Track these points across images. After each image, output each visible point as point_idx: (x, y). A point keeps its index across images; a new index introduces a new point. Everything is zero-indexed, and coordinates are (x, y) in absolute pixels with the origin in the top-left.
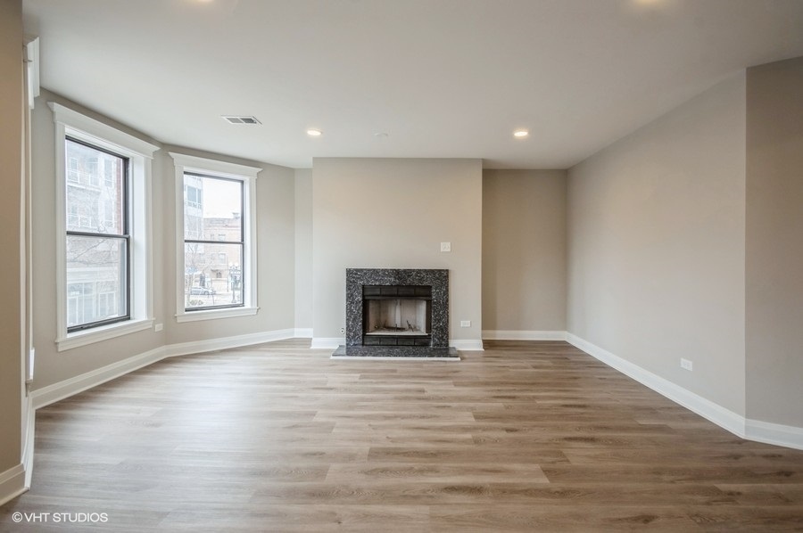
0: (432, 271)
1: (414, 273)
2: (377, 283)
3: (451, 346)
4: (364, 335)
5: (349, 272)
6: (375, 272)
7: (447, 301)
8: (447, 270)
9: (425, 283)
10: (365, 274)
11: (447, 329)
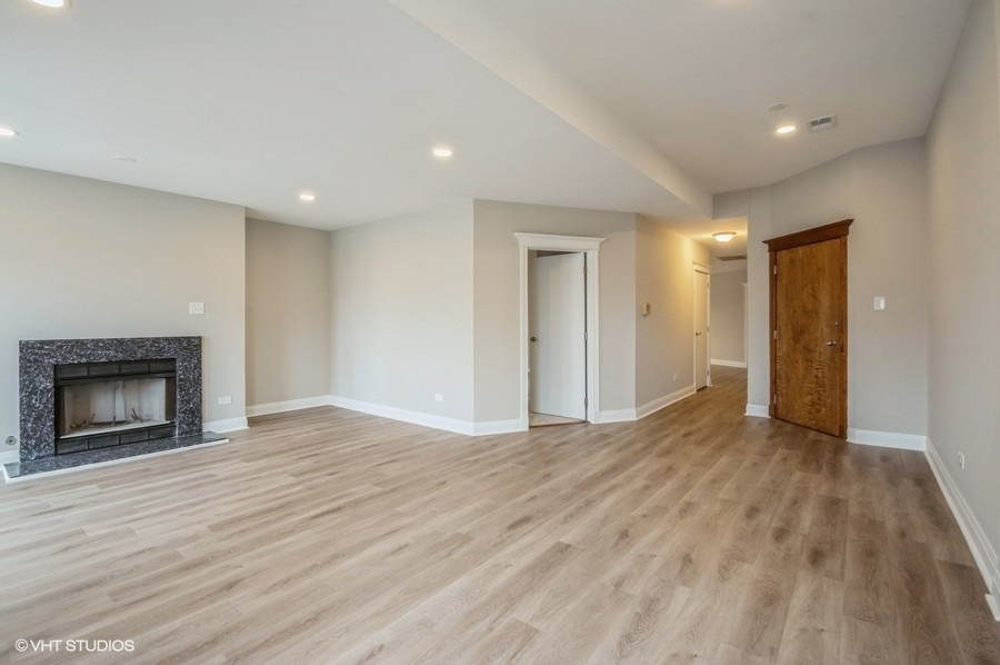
0: (178, 340)
1: (148, 343)
2: (84, 360)
3: (204, 430)
4: (57, 440)
5: (25, 347)
6: (80, 344)
7: (200, 375)
8: (200, 338)
9: (166, 356)
10: (61, 347)
11: (199, 411)
